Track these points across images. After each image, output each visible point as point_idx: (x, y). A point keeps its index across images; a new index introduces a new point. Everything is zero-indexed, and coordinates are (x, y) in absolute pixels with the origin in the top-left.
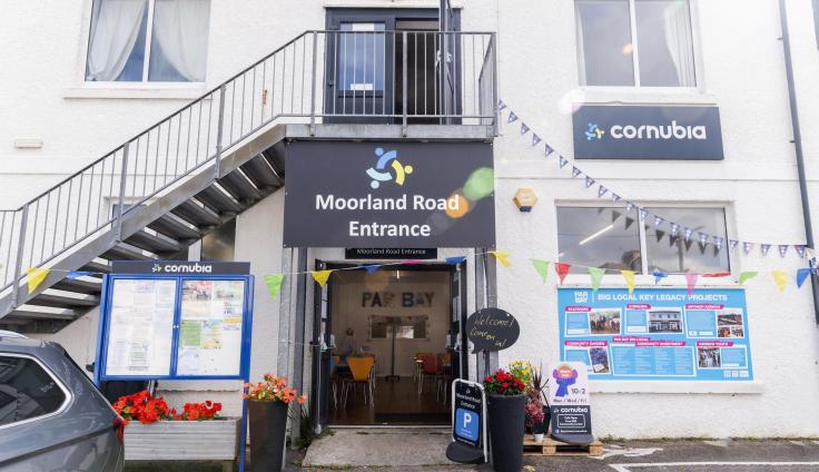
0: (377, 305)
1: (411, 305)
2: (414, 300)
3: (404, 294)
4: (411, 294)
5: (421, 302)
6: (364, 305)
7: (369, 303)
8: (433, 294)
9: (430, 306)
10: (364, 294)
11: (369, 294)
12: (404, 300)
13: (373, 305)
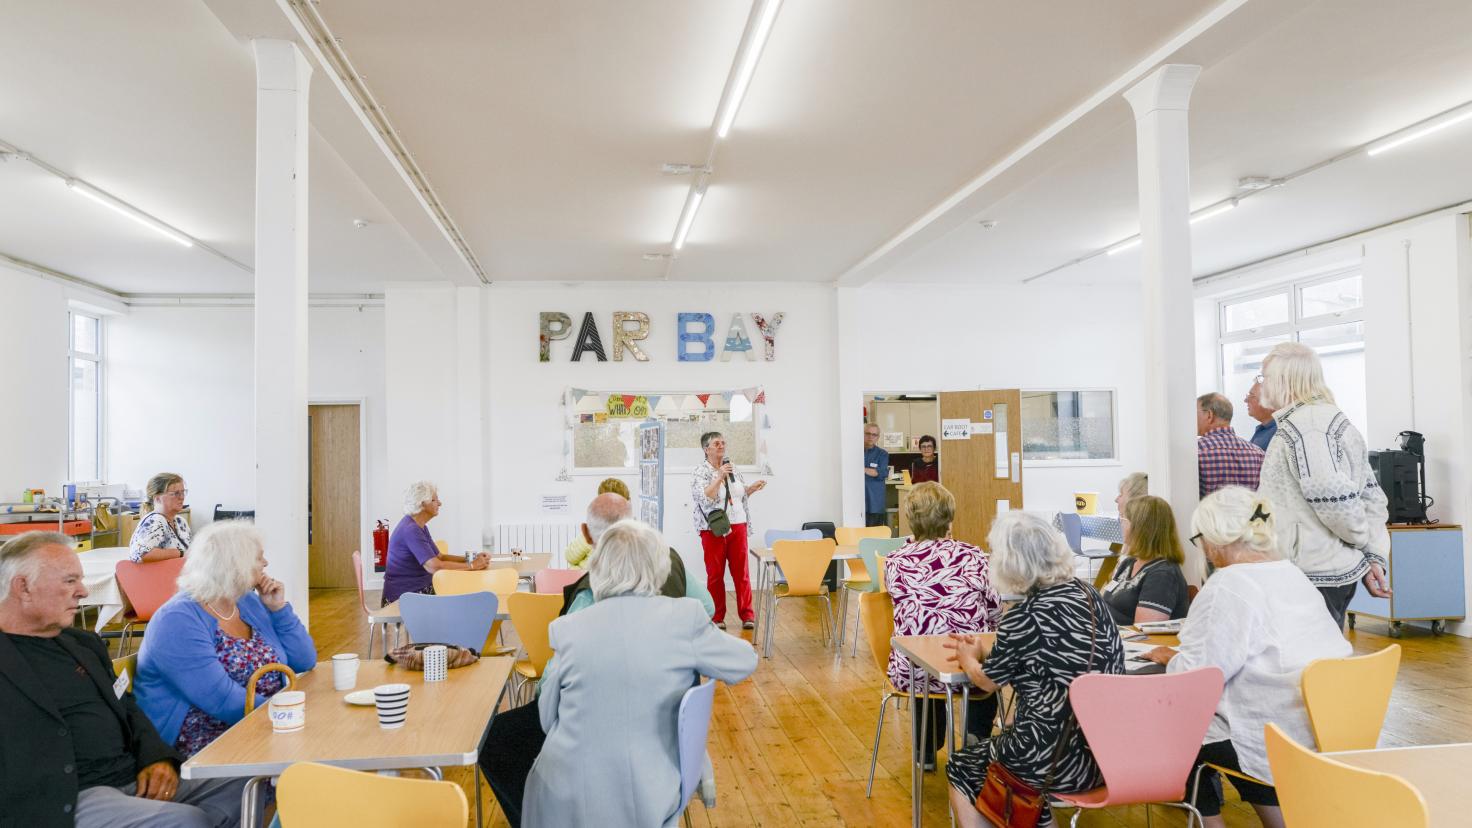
0: (589, 357)
1: (708, 356)
2: (719, 338)
3: (682, 318)
4: (706, 318)
5: (738, 344)
6: (544, 357)
7: (563, 347)
8: (779, 318)
9: (769, 358)
10: (547, 318)
11: (564, 319)
12: (684, 337)
13: (576, 357)
